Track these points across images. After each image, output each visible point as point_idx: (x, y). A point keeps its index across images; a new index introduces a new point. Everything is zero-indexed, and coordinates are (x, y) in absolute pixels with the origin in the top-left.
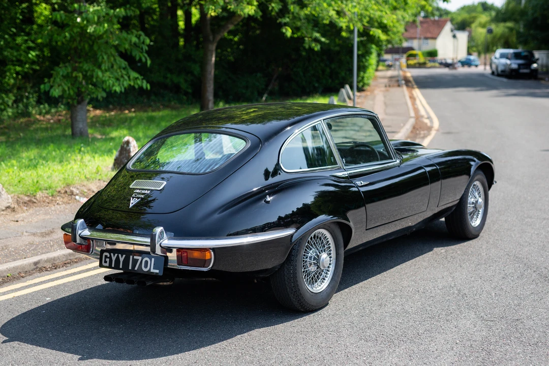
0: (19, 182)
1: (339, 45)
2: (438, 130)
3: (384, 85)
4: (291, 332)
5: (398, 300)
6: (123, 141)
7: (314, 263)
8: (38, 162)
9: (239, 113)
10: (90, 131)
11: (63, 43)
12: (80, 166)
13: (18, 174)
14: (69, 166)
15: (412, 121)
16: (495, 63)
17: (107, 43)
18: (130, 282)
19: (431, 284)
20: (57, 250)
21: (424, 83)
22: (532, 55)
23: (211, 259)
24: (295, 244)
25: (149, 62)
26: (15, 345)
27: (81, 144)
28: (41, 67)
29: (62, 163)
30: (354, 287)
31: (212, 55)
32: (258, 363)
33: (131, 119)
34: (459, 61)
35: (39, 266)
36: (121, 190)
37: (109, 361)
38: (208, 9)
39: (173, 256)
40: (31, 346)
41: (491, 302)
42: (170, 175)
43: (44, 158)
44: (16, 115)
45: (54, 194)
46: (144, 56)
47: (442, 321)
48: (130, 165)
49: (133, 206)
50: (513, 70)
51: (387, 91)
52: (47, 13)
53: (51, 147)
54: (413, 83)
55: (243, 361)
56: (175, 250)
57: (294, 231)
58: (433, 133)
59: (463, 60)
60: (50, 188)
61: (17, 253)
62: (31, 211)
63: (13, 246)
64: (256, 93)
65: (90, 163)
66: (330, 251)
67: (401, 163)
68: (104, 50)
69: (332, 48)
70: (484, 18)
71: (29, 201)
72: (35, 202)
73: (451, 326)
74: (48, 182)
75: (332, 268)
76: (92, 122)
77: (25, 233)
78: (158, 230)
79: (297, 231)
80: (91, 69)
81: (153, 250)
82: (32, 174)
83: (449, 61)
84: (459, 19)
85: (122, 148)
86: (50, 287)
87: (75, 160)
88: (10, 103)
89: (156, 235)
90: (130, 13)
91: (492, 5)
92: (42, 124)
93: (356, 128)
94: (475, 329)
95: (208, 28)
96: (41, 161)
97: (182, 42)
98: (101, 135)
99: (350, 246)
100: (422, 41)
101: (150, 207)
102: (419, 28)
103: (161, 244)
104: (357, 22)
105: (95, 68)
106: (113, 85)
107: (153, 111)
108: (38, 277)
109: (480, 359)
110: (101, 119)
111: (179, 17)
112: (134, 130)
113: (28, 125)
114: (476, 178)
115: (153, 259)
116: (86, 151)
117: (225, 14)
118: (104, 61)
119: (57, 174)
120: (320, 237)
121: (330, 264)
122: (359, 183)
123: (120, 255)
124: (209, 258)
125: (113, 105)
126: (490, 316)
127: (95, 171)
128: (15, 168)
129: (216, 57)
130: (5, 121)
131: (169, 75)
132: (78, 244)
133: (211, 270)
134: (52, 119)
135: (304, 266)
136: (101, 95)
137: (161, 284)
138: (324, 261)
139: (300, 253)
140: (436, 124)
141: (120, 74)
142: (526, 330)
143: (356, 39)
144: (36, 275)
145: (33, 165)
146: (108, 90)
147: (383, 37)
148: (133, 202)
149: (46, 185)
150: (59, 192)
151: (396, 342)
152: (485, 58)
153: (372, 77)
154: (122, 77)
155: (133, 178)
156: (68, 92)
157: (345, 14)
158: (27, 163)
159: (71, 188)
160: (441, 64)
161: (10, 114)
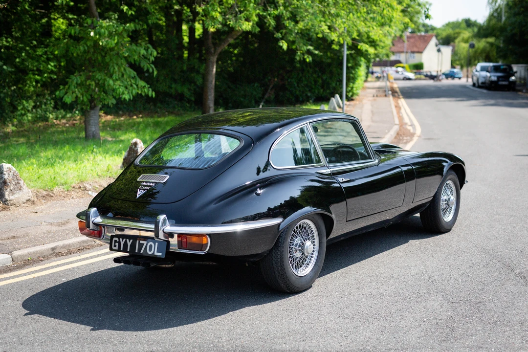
0: (39, 178)
1: (331, 58)
2: (419, 137)
3: (372, 95)
4: (278, 310)
5: (374, 284)
6: (132, 142)
7: (300, 250)
8: (55, 161)
9: (236, 116)
10: (102, 134)
11: (78, 55)
12: (93, 164)
13: (37, 171)
14: (83, 165)
15: (396, 128)
16: (476, 75)
17: (118, 54)
18: (136, 263)
19: (404, 271)
20: (72, 238)
21: (409, 94)
22: (511, 69)
23: (207, 244)
24: (282, 233)
25: (155, 73)
26: (35, 317)
27: (93, 145)
28: (58, 76)
29: (77, 162)
30: (335, 272)
31: (213, 66)
32: (247, 335)
33: (139, 123)
34: (443, 74)
35: (56, 251)
36: (129, 184)
37: (117, 332)
38: (208, 25)
39: (174, 241)
40: (49, 318)
41: (458, 287)
42: (173, 170)
43: (60, 158)
44: (36, 119)
45: (70, 189)
46: (151, 67)
47: (412, 302)
48: (137, 161)
49: (139, 197)
50: (492, 82)
51: (375, 100)
52: (64, 27)
53: (67, 148)
54: (400, 93)
55: (235, 333)
56: (176, 236)
57: (282, 220)
58: (415, 139)
59: (447, 72)
60: (66, 184)
61: (36, 240)
62: (49, 204)
63: (33, 234)
64: (253, 102)
65: (102, 162)
66: (314, 239)
67: (379, 163)
68: (115, 62)
69: (324, 60)
70: (466, 34)
71: (47, 195)
72: (52, 196)
73: (420, 307)
74: (64, 179)
75: (315, 255)
76: (103, 126)
77: (43, 223)
78: (162, 217)
79: (284, 220)
80: (103, 78)
81: (157, 235)
82: (50, 172)
83: (434, 74)
84: (444, 34)
85: (131, 148)
86: (66, 270)
87: (88, 160)
88: (30, 109)
89: (159, 221)
90: (138, 27)
91: (476, 21)
92: (58, 128)
93: (345, 134)
94: (442, 309)
95: (210, 41)
96: (57, 160)
97: (186, 55)
98: (111, 138)
99: (331, 236)
100: (408, 55)
101: (154, 198)
102: (406, 42)
103: (163, 229)
104: (346, 36)
105: (106, 77)
106: (123, 93)
107: (159, 117)
108: (55, 261)
109: (444, 335)
110: (112, 123)
111: (184, 31)
112: (141, 133)
113: (46, 128)
114: (448, 178)
115: (157, 244)
116: (98, 152)
117: (226, 29)
118: (115, 70)
119: (72, 171)
120: (305, 227)
121: (313, 251)
122: (340, 180)
123: (128, 240)
124: (206, 243)
125: (123, 111)
126: (455, 299)
127: (106, 169)
128: (35, 166)
129: (217, 69)
130: (25, 125)
131: (173, 86)
132: (91, 229)
133: (208, 254)
134: (67, 123)
135: (290, 252)
136: (112, 101)
137: (164, 266)
138: (308, 248)
139: (286, 241)
140: (418, 131)
141: (129, 83)
142: (487, 311)
143: (346, 52)
144: (53, 259)
145: (50, 163)
146: (117, 97)
147: (371, 51)
148: (140, 193)
149: (62, 181)
150: (74, 187)
151: (370, 319)
152: (468, 71)
153: (361, 87)
154: (131, 86)
155: (139, 173)
156: (81, 99)
157: (335, 30)
158: (45, 161)
159: (85, 185)
160: (426, 76)
161: (30, 118)
